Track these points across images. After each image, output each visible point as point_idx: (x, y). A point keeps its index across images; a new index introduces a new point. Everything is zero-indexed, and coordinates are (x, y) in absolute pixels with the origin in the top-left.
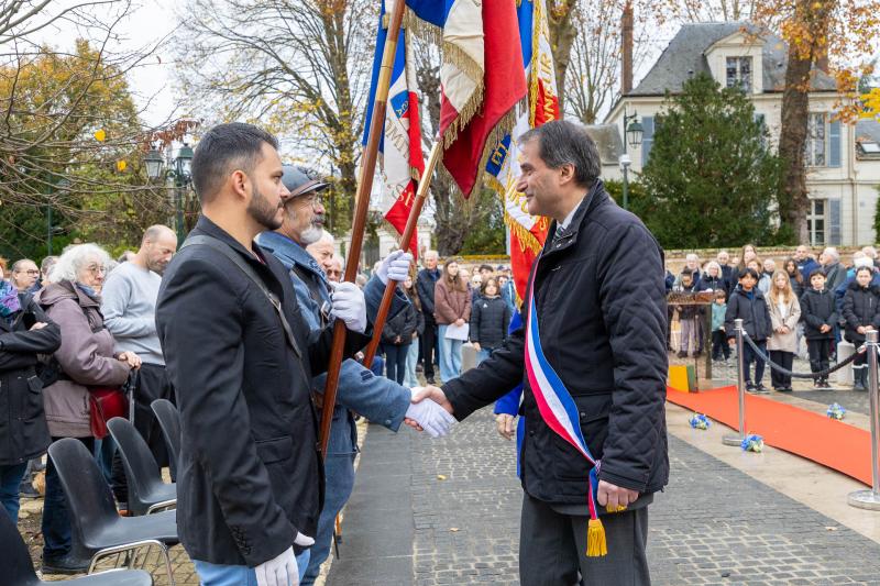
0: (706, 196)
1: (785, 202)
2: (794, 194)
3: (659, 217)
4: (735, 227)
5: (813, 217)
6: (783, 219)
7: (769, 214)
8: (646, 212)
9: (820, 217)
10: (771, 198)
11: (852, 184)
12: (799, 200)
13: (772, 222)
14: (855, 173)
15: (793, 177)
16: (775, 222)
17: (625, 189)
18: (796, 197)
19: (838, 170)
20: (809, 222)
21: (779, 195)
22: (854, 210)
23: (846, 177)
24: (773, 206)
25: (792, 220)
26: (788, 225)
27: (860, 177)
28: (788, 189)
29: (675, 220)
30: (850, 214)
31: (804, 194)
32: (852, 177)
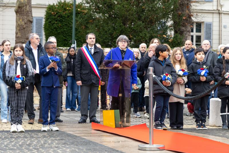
0: (128, 13)
1: (177, 20)
2: (183, 16)
3: (96, 26)
4: (146, 35)
5: (195, 34)
6: (176, 32)
7: (167, 28)
8: (87, 23)
9: (198, 34)
10: (168, 17)
11: (219, 13)
12: (186, 20)
13: (169, 33)
14: (221, 6)
15: (183, 4)
16: (171, 33)
17: (74, 8)
18: (184, 18)
19: (211, 4)
20: (192, 36)
21: (174, 16)
22: (220, 31)
23: (215, 8)
24: (170, 23)
25: (182, 33)
26: (179, 36)
27: (224, 9)
28: (180, 12)
29: (106, 29)
30: (217, 33)
31: (190, 16)
32: (220, 9)
